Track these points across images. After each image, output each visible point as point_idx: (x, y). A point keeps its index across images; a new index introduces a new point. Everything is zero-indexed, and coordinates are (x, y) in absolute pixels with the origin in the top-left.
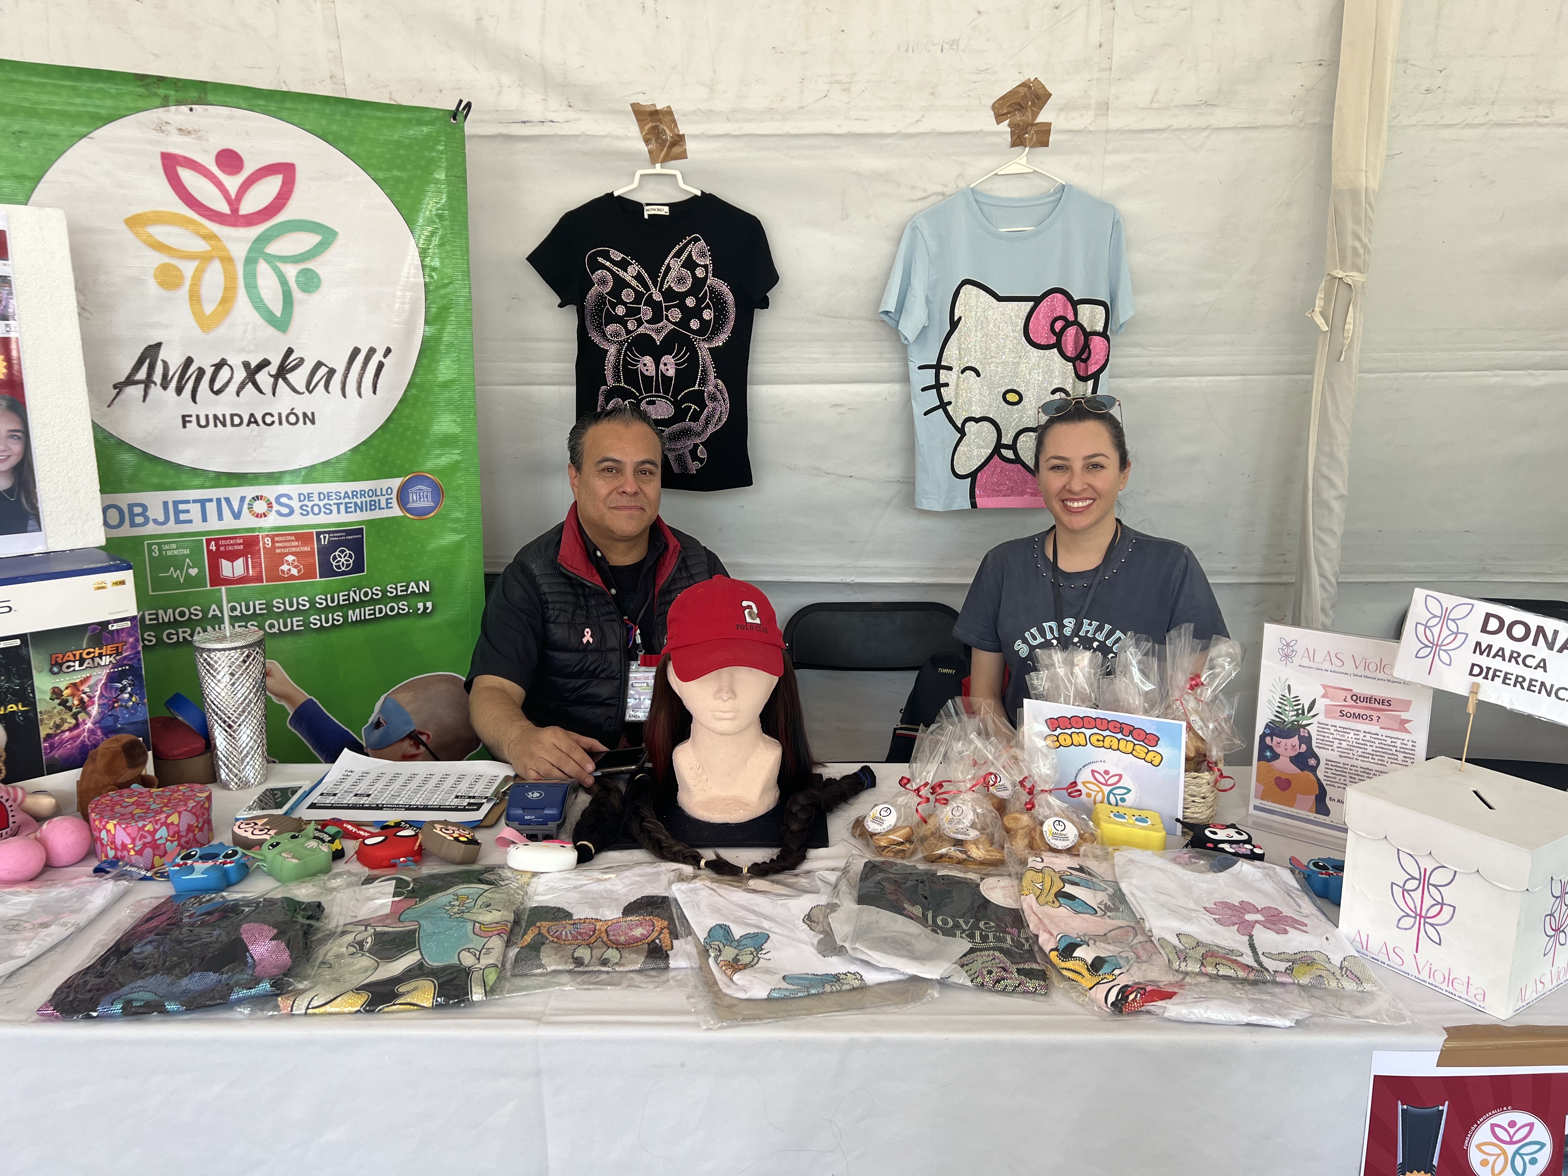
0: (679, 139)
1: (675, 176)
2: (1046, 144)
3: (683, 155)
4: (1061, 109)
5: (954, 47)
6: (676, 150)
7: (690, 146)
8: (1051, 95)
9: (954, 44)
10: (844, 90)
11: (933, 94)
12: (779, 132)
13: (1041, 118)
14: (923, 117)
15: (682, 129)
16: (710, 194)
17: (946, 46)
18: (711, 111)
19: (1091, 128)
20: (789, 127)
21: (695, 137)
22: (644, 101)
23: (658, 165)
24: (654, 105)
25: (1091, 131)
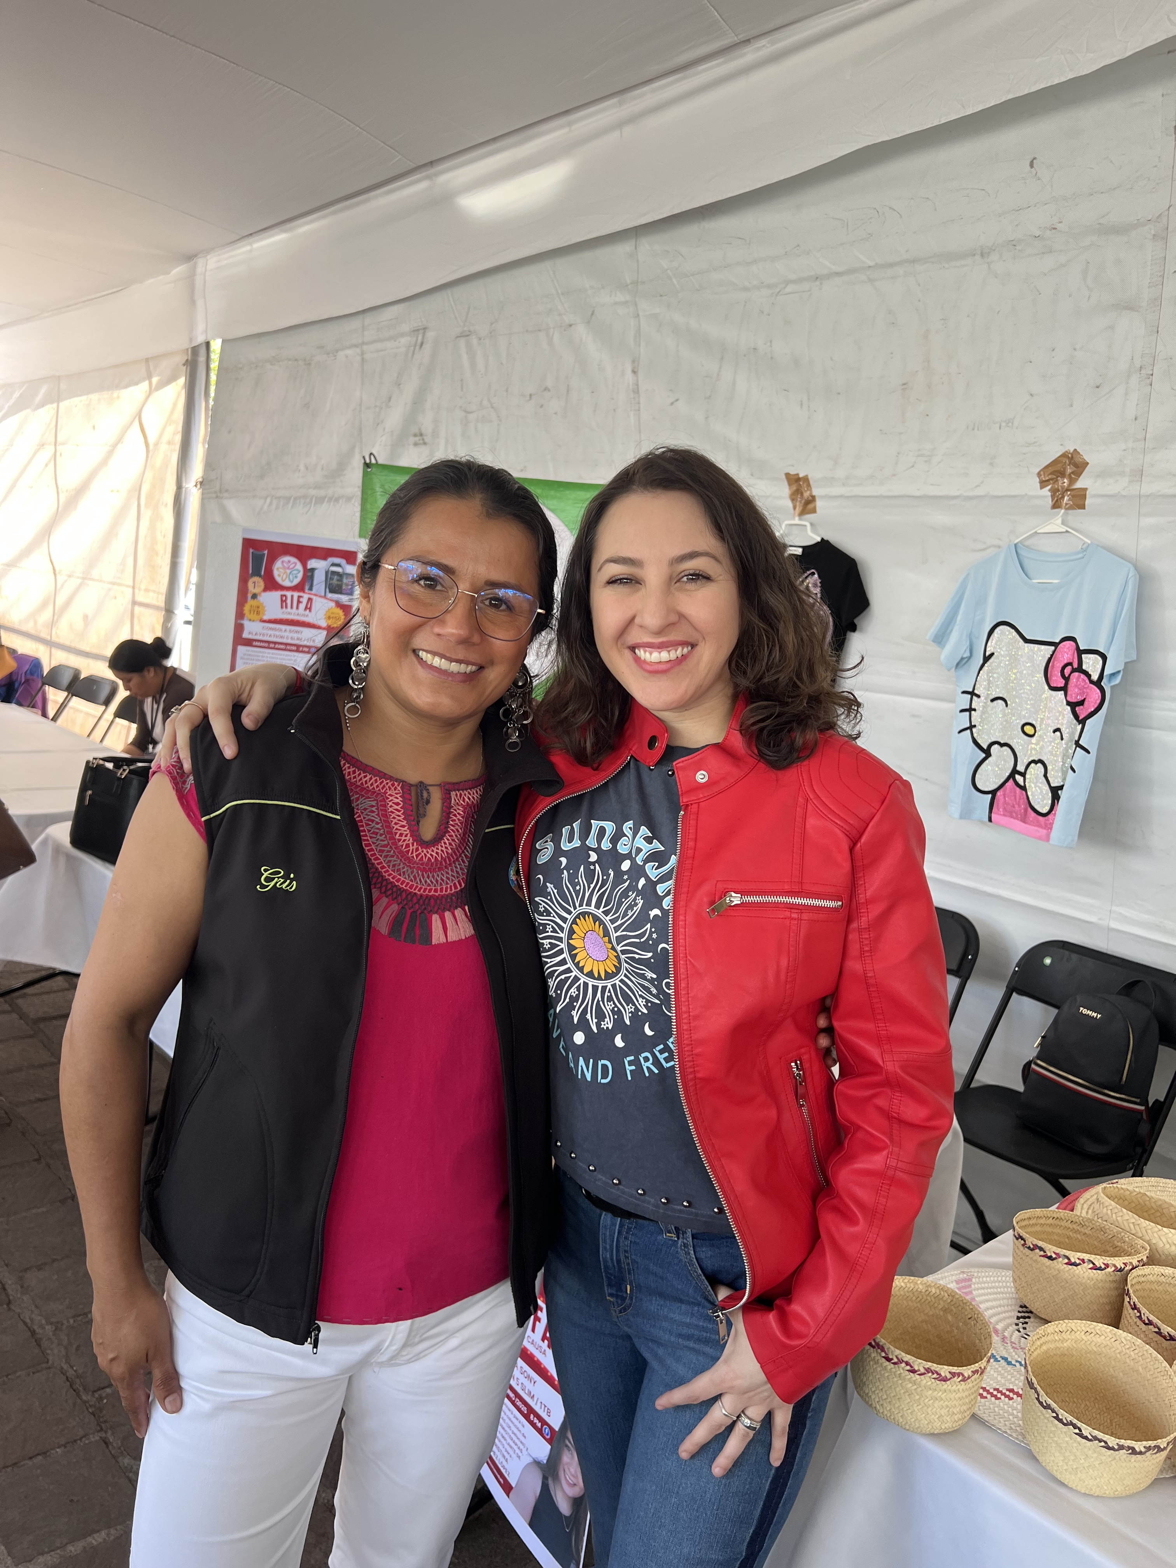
0: (812, 499)
1: (805, 526)
2: (1083, 507)
3: (814, 511)
4: (1098, 476)
5: (1010, 424)
6: (810, 506)
7: (819, 504)
8: (1088, 463)
9: (1009, 422)
10: (926, 461)
11: (991, 464)
12: (876, 494)
13: (1079, 484)
14: (982, 482)
15: (815, 492)
16: (828, 541)
17: (1003, 424)
18: (833, 478)
19: (1124, 493)
20: (882, 490)
21: (822, 497)
22: (793, 472)
23: (797, 518)
24: (798, 474)
25: (1124, 496)
